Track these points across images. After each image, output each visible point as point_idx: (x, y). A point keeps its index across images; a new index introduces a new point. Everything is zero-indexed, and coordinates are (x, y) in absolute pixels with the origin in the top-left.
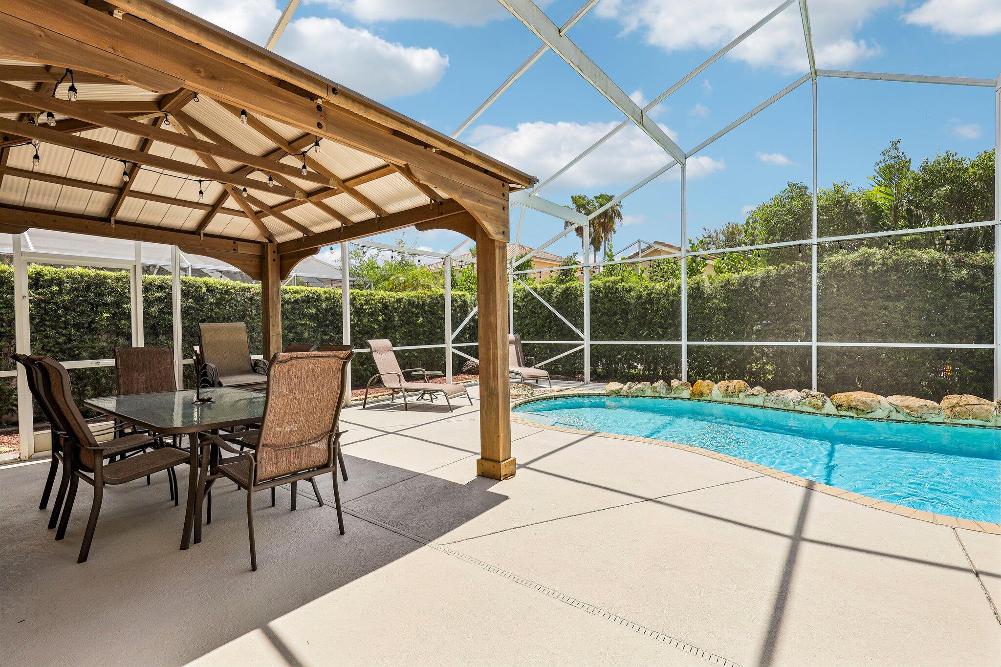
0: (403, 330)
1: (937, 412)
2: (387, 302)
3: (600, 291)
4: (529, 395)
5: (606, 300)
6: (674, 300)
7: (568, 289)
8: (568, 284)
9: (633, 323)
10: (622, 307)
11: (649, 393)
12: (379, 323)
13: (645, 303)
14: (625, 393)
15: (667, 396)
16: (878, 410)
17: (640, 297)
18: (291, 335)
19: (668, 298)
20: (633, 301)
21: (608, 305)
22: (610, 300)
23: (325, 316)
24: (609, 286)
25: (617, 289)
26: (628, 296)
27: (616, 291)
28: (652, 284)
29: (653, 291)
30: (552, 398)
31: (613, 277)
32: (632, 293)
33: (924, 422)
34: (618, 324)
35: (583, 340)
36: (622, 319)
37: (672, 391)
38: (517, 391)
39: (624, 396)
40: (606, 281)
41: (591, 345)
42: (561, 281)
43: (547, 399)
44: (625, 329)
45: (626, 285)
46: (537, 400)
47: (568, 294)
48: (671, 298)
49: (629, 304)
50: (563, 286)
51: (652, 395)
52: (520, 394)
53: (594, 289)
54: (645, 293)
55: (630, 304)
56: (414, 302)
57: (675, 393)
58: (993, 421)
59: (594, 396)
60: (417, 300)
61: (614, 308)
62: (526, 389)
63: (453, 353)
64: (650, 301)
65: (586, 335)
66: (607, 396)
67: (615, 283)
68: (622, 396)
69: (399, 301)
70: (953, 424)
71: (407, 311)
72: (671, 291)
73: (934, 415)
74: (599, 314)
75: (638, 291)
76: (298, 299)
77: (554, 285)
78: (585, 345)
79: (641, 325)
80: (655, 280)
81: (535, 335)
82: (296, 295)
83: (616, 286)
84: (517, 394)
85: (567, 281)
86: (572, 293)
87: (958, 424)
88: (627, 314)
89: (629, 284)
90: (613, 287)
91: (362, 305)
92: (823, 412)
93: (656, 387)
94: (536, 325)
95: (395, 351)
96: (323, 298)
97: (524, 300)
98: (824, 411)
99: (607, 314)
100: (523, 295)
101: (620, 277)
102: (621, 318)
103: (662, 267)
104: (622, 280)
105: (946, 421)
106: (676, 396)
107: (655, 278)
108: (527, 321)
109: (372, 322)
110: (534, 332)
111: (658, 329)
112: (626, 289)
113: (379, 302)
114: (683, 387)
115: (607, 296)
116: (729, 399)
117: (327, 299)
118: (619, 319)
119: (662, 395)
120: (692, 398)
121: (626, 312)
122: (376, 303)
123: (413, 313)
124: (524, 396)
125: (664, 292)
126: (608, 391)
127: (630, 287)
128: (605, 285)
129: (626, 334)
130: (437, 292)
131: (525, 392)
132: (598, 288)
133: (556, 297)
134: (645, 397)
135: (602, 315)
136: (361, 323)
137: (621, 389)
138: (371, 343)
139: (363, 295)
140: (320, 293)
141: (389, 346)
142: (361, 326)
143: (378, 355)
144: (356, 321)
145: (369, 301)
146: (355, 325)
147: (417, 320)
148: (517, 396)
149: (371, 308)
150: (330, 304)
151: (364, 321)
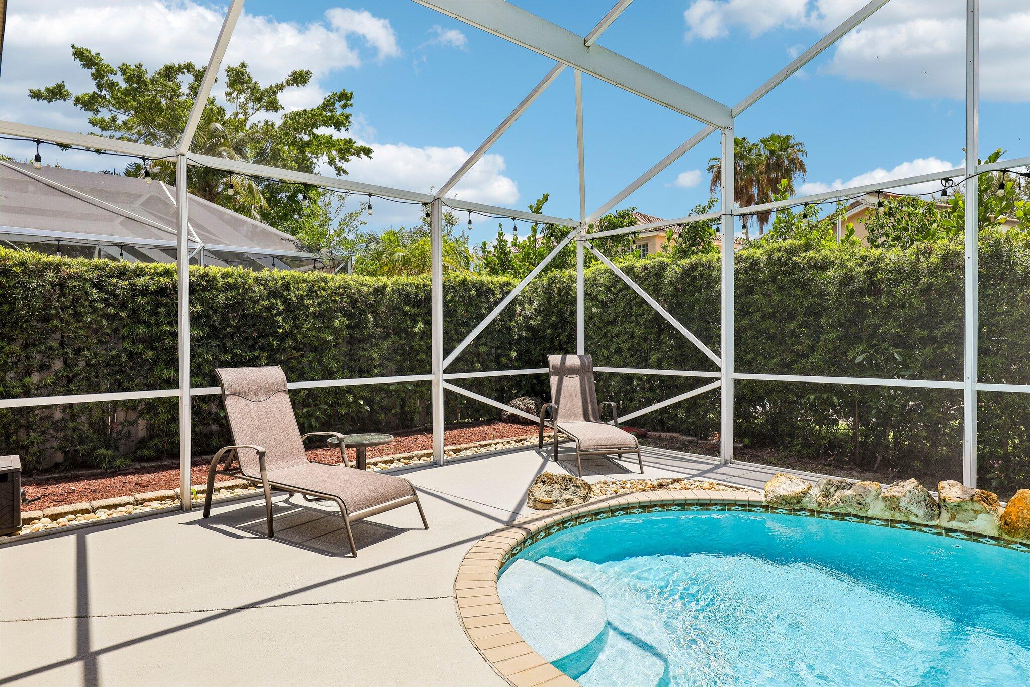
0: (386, 344)
2: (354, 294)
3: (759, 270)
4: (578, 501)
5: (772, 288)
6: (931, 285)
7: (693, 267)
8: (694, 258)
9: (832, 336)
10: (807, 303)
11: (877, 509)
12: (336, 332)
13: (861, 292)
14: (814, 506)
15: (930, 523)
17: (849, 279)
18: (151, 354)
19: (918, 279)
20: (831, 289)
21: (776, 297)
22: (781, 288)
23: (224, 318)
24: (779, 259)
25: (795, 264)
26: (819, 277)
27: (793, 268)
28: (877, 252)
29: (881, 265)
30: (633, 508)
31: (787, 241)
32: (831, 272)
34: (797, 336)
35: (719, 370)
36: (806, 327)
37: (944, 511)
38: (548, 493)
39: (812, 512)
40: (773, 250)
41: (737, 382)
42: (684, 254)
43: (622, 509)
44: (812, 349)
45: (817, 255)
46: (596, 514)
47: (694, 277)
48: (924, 280)
49: (822, 294)
50: (685, 262)
51: (887, 515)
52: (553, 498)
53: (748, 265)
54: (862, 270)
55: (825, 295)
56: (408, 294)
57: (952, 518)
59: (735, 505)
60: (414, 291)
61: (790, 302)
62: (570, 486)
63: (447, 392)
64: (872, 287)
65: (726, 359)
66: (768, 507)
67: (792, 251)
68: (805, 510)
69: (379, 291)
71: (394, 309)
72: (924, 264)
74: (757, 316)
75: (845, 267)
76: (167, 288)
77: (669, 261)
78: (723, 379)
79: (852, 340)
80: (883, 244)
81: (632, 356)
82: (162, 279)
83: (794, 258)
84: (546, 499)
85: (694, 253)
86: (701, 275)
88: (818, 316)
89: (823, 253)
90: (788, 259)
91: (301, 298)
93: (898, 499)
94: (633, 337)
95: (293, 393)
96: (220, 285)
97: (610, 291)
99: (773, 316)
100: (610, 282)
101: (803, 241)
102: (805, 324)
103: (898, 217)
104: (807, 247)
106: (954, 525)
107: (880, 241)
108: (617, 329)
109: (319, 330)
110: (629, 349)
111: (891, 350)
112: (816, 263)
113: (337, 294)
114: (977, 506)
115: (773, 280)
117: (230, 287)
118: (801, 326)
119: (913, 519)
120: (1005, 536)
121: (814, 312)
122: (331, 296)
123: (406, 313)
124: (564, 503)
125: (909, 269)
126: (771, 495)
127: (825, 259)
128: (770, 258)
129: (815, 358)
130: (456, 277)
131: (567, 495)
132: (754, 264)
133: (671, 283)
134: (867, 518)
135: (762, 317)
136: (299, 332)
137: (805, 493)
138: (228, 375)
139: (305, 281)
140: (215, 277)
141: (279, 381)
142: (299, 336)
143: (241, 400)
144: (287, 327)
145: (316, 292)
146: (286, 335)
147: (414, 327)
148: (547, 503)
149: (320, 305)
150: (235, 297)
151: (305, 328)
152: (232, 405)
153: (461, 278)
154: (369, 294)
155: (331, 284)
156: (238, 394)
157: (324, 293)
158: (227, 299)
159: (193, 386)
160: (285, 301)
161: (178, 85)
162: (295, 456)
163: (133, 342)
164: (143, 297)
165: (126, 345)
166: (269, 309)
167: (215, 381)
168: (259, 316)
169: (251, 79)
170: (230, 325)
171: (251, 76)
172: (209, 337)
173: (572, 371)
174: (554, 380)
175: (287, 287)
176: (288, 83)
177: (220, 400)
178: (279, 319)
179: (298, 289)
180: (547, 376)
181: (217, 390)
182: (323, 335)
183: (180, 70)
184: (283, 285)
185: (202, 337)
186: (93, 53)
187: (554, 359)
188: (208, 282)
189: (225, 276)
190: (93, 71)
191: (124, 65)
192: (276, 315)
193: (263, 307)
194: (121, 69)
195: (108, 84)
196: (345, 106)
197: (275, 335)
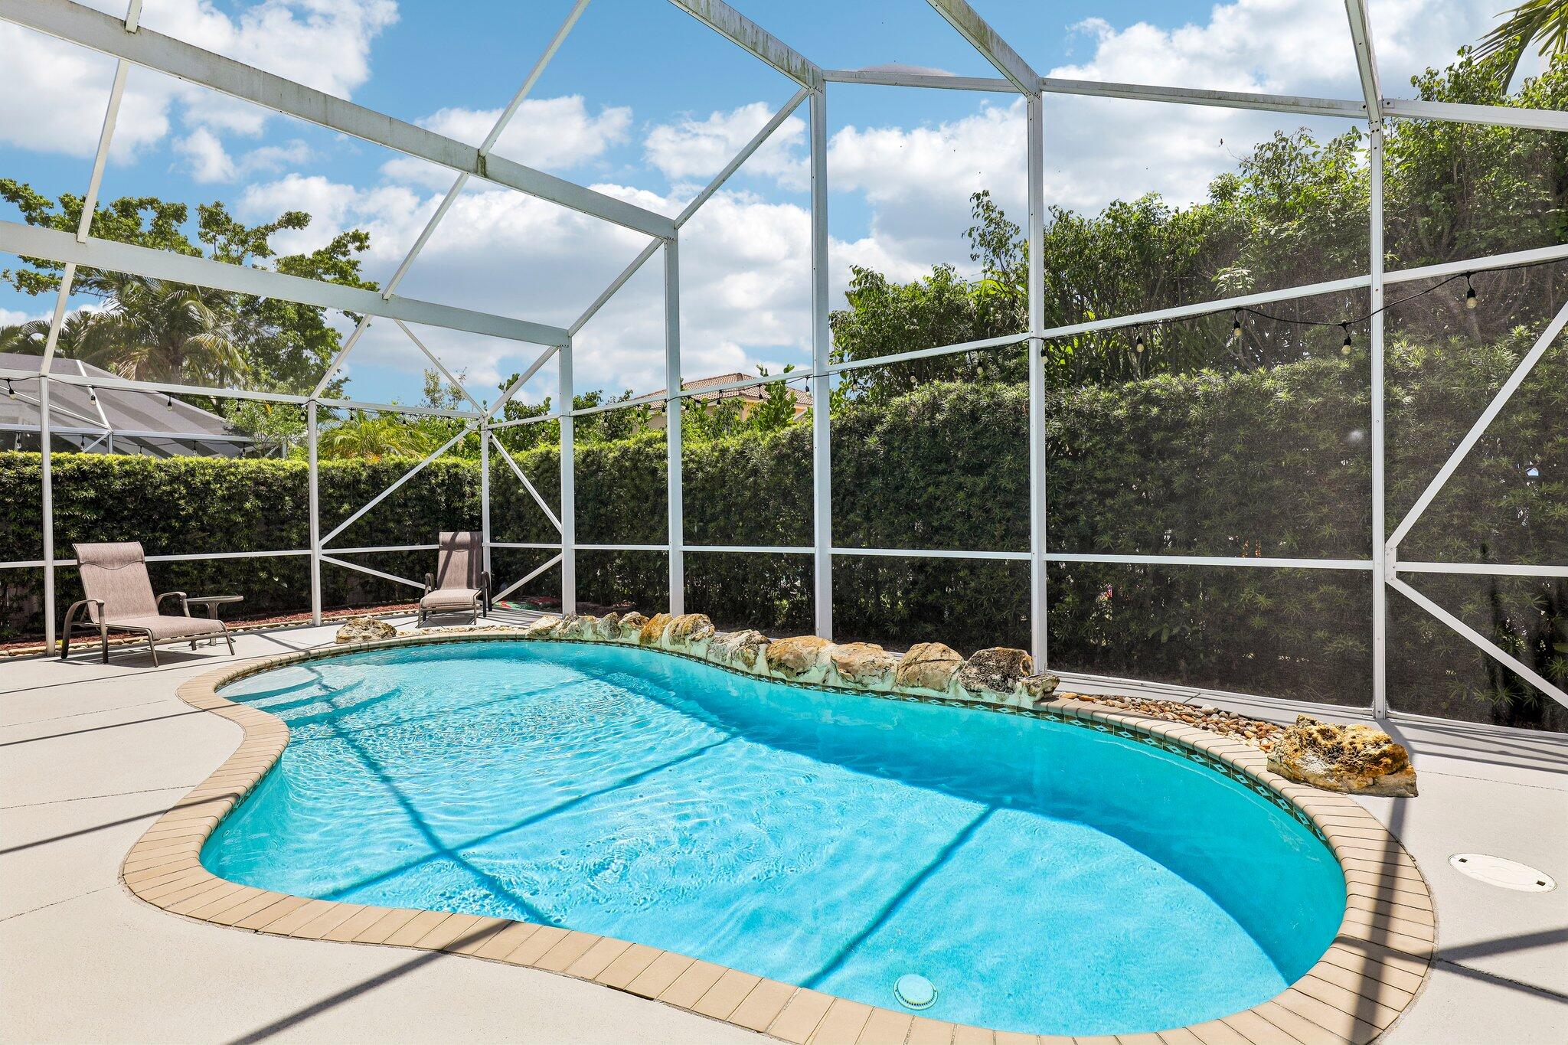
1: (880, 673)
2: (269, 477)
11: (588, 635)
12: (247, 514)
14: (556, 636)
15: (614, 640)
16: (813, 668)
23: (121, 502)
30: (425, 642)
33: (867, 691)
37: (621, 632)
39: (557, 640)
43: (415, 644)
50: (584, 448)
51: (595, 638)
56: (333, 477)
58: (952, 690)
59: (507, 638)
60: (340, 474)
62: (371, 627)
63: (321, 562)
66: (530, 639)
68: (553, 639)
70: (904, 697)
73: (876, 679)
78: (563, 550)
87: (910, 696)
91: (207, 483)
92: (753, 672)
93: (600, 624)
96: (117, 472)
98: (756, 670)
105: (896, 690)
106: (623, 640)
109: (228, 512)
113: (249, 478)
116: (677, 648)
117: (127, 474)
119: (606, 639)
120: (642, 644)
122: (241, 480)
124: (361, 639)
126: (530, 630)
130: (404, 462)
131: (365, 633)
134: (583, 641)
136: (205, 513)
137: (552, 627)
138: (82, 549)
139: (213, 467)
140: (110, 465)
141: (136, 554)
142: (205, 519)
143: (96, 569)
144: (191, 510)
145: (224, 477)
146: (189, 517)
147: (340, 508)
148: (345, 639)
149: (228, 489)
150: (133, 483)
151: (211, 510)
152: (85, 572)
153: (397, 460)
154: (286, 478)
155: (241, 469)
156: (93, 563)
157: (232, 478)
158: (124, 484)
159: (55, 558)
160: (188, 485)
161: (138, 224)
162: (149, 610)
163: (21, 525)
164: (31, 485)
165: (12, 527)
166: (171, 493)
167: (73, 554)
168: (160, 499)
169: (228, 220)
170: (126, 508)
171: (230, 216)
172: (104, 519)
173: (462, 546)
174: (443, 554)
175: (191, 472)
176: (281, 225)
177: (75, 570)
178: (182, 502)
179: (204, 474)
180: (437, 551)
181: (74, 562)
182: (233, 517)
183: (142, 204)
184: (186, 471)
185: (97, 520)
186: (20, 185)
187: (445, 536)
188: (103, 469)
189: (121, 464)
190: (22, 202)
191: (67, 196)
192: (178, 499)
193: (164, 491)
194: (62, 201)
195: (42, 218)
196: (360, 249)
197: (178, 517)
